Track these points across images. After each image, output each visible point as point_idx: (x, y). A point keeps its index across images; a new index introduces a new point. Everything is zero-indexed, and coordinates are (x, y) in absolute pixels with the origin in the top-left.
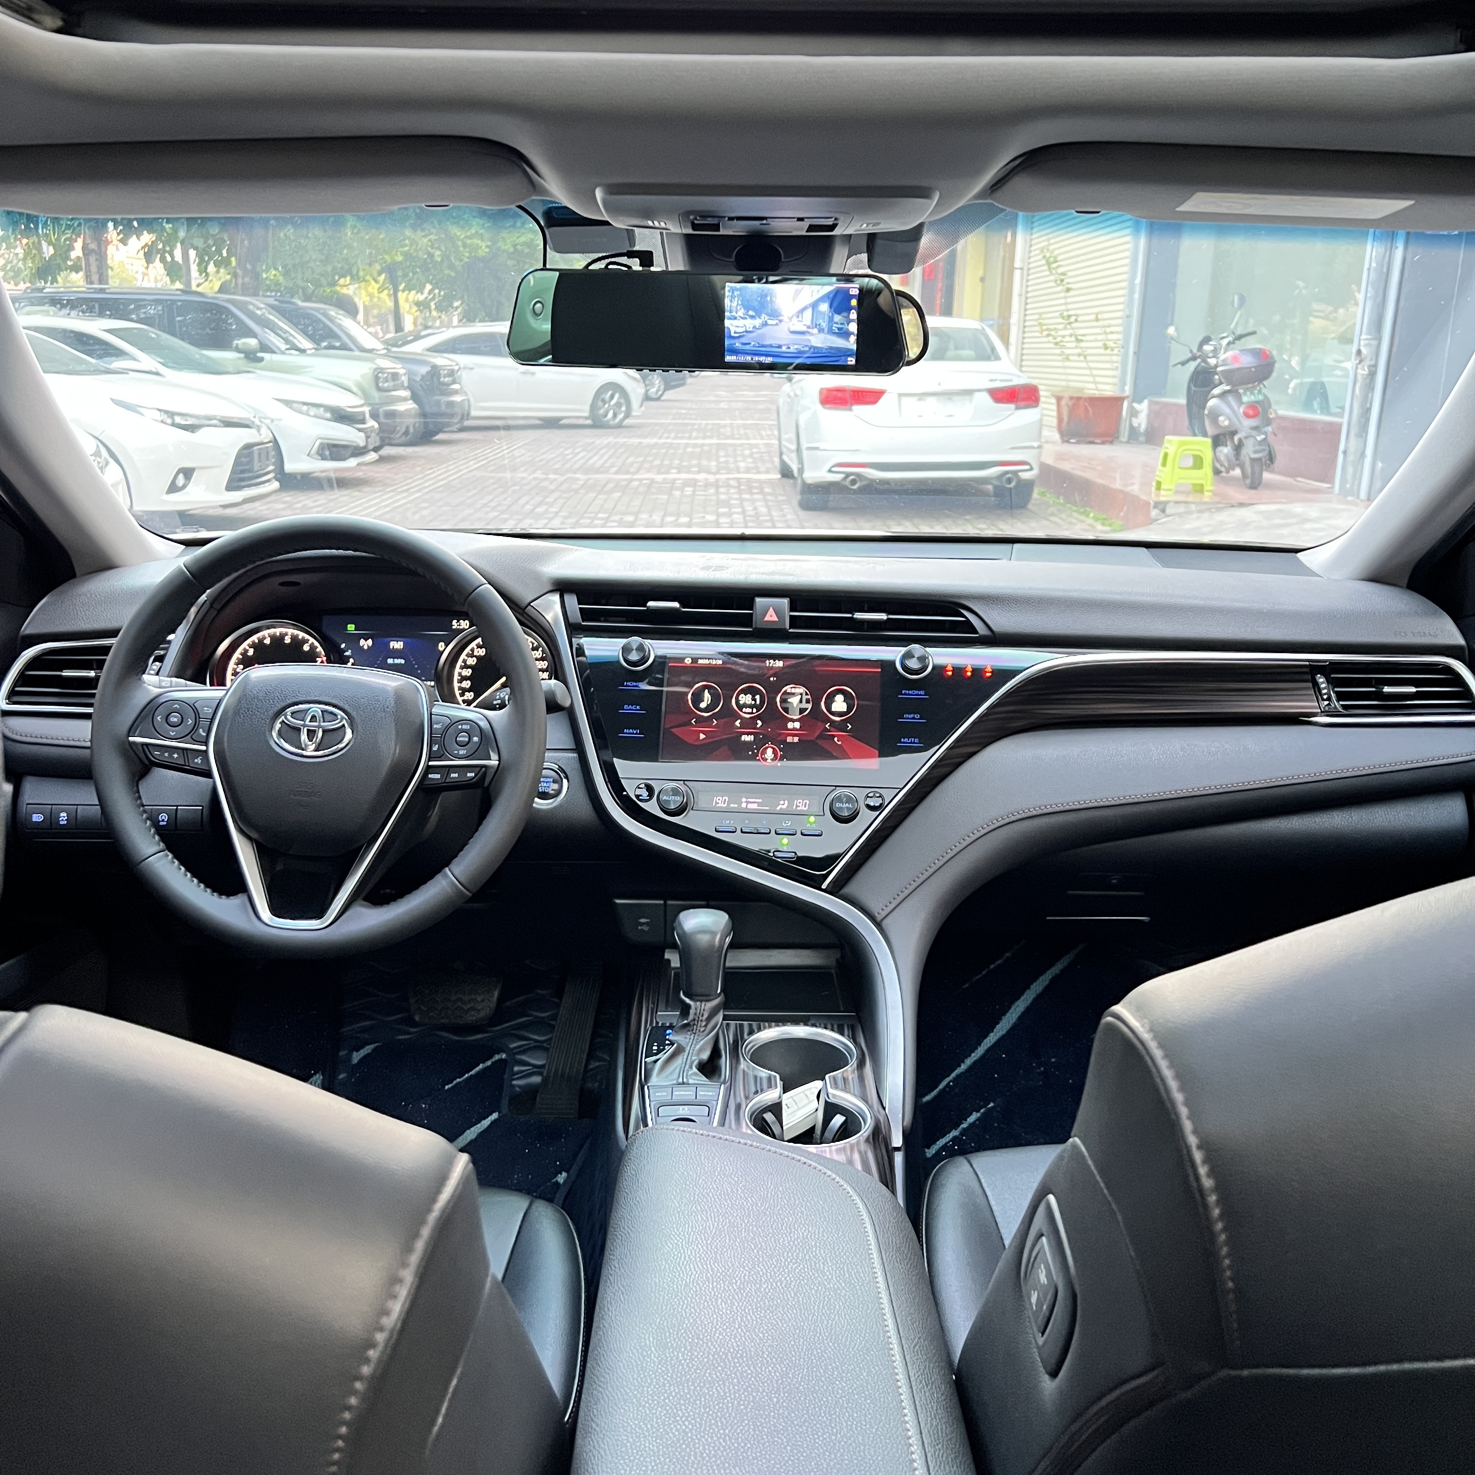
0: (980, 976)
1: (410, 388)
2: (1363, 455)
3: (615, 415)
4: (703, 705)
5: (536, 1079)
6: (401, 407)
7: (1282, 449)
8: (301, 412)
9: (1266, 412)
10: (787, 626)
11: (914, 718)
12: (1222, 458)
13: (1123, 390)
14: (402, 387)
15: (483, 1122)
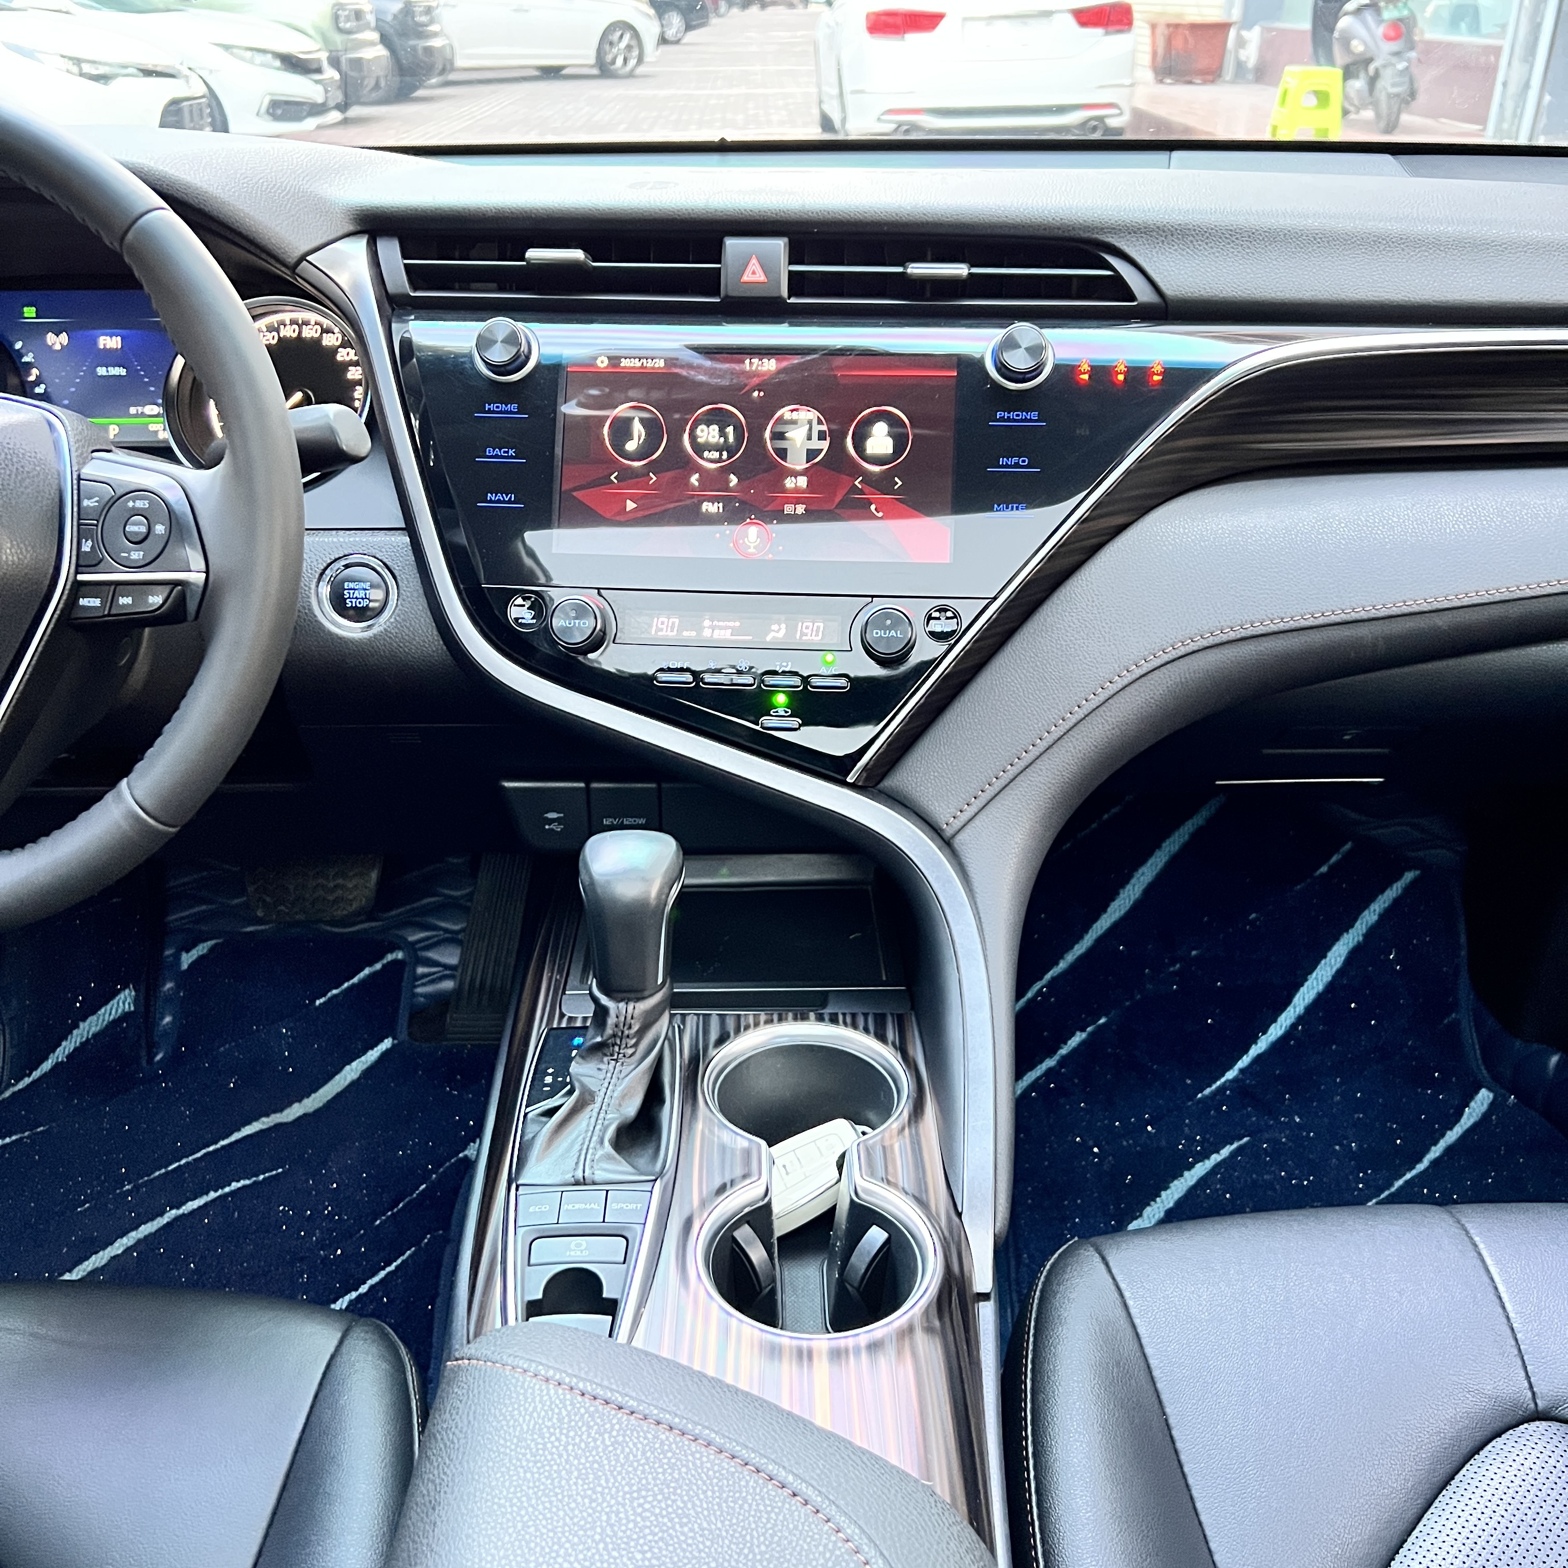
0: (1088, 831)
1: (378, 28)
2: (1527, 86)
3: (625, 60)
4: (631, 446)
5: (448, 985)
6: (368, 54)
7: (1425, 79)
8: (242, 59)
9: (1410, 32)
10: (785, 292)
11: (1017, 465)
12: (1352, 94)
13: (1229, 14)
14: (367, 27)
15: (370, 1053)
